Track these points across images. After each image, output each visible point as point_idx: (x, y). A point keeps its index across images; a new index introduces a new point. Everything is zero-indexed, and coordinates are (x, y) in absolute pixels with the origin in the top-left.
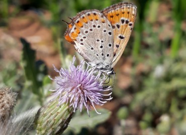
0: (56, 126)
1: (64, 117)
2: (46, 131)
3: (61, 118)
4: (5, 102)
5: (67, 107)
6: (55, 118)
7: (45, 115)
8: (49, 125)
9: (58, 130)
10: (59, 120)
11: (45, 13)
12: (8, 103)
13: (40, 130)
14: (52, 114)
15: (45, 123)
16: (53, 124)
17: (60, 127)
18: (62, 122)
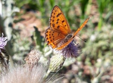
0: (58, 66)
1: (61, 62)
2: (54, 69)
3: (60, 62)
4: (37, 57)
5: (63, 58)
6: (58, 63)
7: (53, 62)
8: (55, 66)
9: (59, 68)
10: (59, 64)
11: (37, 12)
12: (38, 57)
13: (51, 68)
14: (56, 61)
15: (53, 65)
16: (56, 66)
17: (59, 67)
18: (60, 65)
